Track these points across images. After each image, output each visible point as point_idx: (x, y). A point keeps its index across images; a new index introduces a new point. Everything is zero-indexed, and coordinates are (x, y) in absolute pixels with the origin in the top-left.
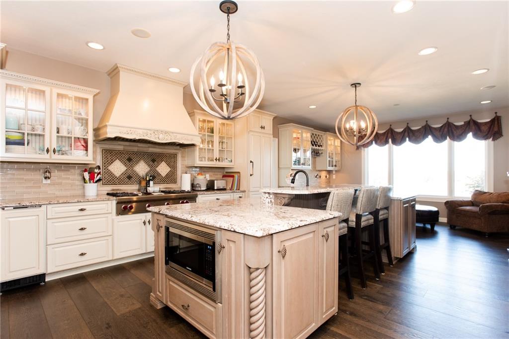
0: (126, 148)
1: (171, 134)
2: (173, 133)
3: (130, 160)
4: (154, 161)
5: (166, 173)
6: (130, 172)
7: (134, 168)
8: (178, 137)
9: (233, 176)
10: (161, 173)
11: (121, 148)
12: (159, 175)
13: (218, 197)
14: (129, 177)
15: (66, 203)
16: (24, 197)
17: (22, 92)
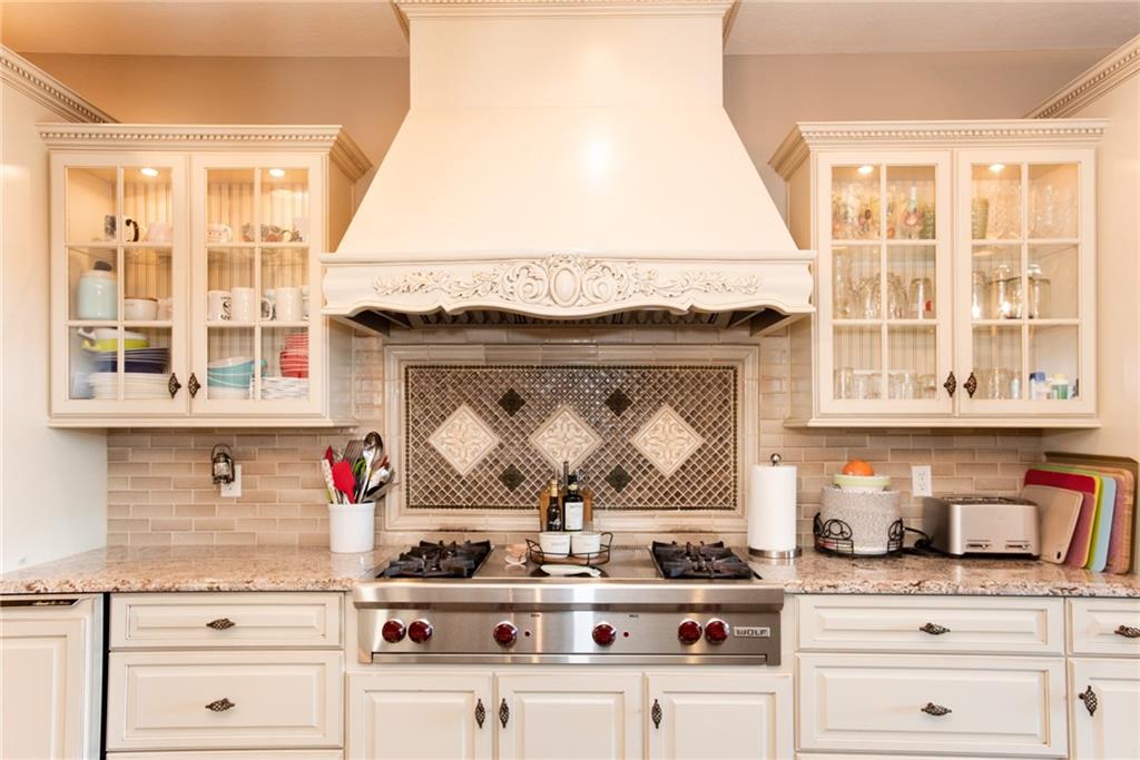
0: (496, 353)
1: (620, 268)
2: (630, 260)
3: (512, 403)
4: (618, 402)
5: (682, 461)
6: (513, 455)
7: (532, 439)
8: (661, 281)
9: (1086, 485)
10: (652, 459)
11: (474, 355)
12: (646, 467)
13: (937, 619)
14: (511, 478)
15: (168, 591)
16: (172, 543)
17: (164, 193)
